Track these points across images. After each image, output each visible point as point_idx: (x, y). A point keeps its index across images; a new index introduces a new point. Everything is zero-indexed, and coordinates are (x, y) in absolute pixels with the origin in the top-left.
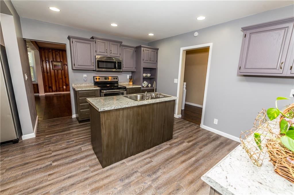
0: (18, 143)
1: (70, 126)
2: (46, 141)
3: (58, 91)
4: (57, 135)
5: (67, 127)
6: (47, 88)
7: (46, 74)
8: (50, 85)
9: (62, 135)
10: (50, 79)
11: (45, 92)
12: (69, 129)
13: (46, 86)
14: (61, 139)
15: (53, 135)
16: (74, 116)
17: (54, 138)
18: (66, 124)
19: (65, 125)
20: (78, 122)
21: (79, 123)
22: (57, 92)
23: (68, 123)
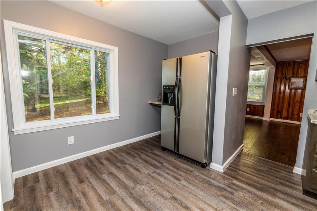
0: (205, 169)
1: (280, 187)
2: (229, 189)
3: (289, 119)
4: (249, 192)
5: (273, 185)
6: (275, 112)
7: (277, 94)
8: (280, 109)
9: (256, 195)
10: (281, 100)
11: (271, 117)
12: (273, 192)
13: (275, 109)
14: (250, 203)
15: (244, 186)
16: (298, 170)
17: (241, 191)
18: (274, 178)
19: (272, 179)
20: (301, 188)
21: (304, 194)
22: (287, 119)
23: (280, 179)
